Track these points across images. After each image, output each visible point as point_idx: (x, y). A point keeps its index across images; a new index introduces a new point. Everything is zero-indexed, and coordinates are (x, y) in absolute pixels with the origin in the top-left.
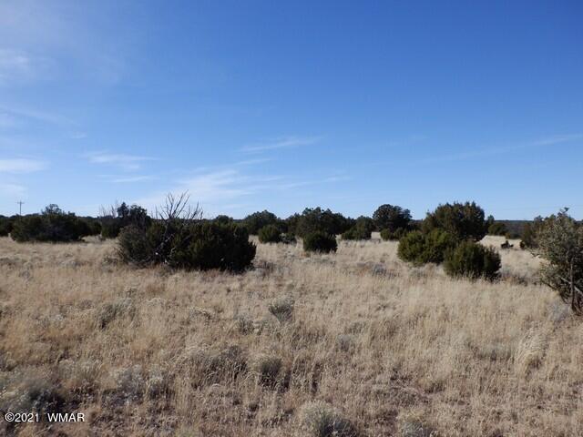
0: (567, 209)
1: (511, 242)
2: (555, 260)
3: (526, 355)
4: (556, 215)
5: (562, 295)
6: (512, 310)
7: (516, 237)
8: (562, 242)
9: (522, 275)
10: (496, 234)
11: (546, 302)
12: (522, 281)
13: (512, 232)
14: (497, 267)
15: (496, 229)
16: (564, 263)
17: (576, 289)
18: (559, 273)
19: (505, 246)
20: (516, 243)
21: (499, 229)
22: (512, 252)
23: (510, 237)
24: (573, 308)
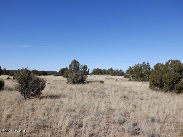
0: (27, 67)
1: (10, 77)
2: (20, 83)
3: (6, 114)
4: (24, 69)
5: (21, 93)
6: (5, 100)
7: (12, 75)
8: (22, 77)
9: (12, 88)
10: (6, 74)
11: (17, 96)
12: (11, 90)
13: (11, 74)
14: (3, 86)
15: (6, 73)
16: (22, 84)
17: (26, 91)
18: (21, 87)
19: (8, 78)
20: (12, 77)
21: (7, 73)
22: (10, 80)
23: (10, 76)
24: (24, 97)
